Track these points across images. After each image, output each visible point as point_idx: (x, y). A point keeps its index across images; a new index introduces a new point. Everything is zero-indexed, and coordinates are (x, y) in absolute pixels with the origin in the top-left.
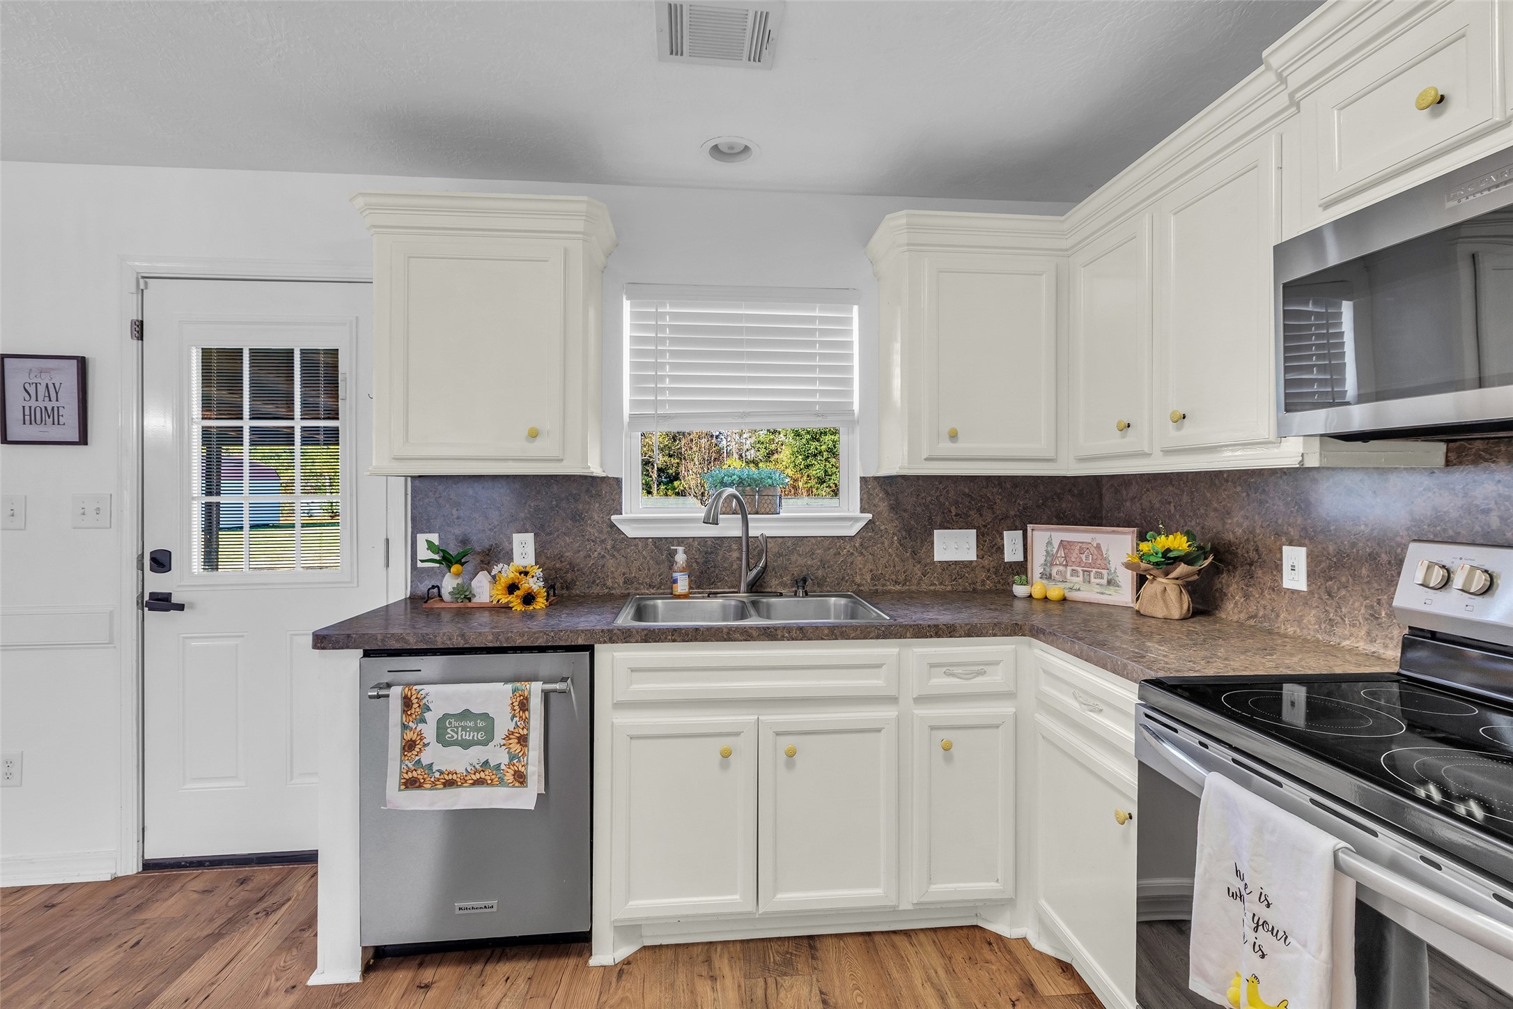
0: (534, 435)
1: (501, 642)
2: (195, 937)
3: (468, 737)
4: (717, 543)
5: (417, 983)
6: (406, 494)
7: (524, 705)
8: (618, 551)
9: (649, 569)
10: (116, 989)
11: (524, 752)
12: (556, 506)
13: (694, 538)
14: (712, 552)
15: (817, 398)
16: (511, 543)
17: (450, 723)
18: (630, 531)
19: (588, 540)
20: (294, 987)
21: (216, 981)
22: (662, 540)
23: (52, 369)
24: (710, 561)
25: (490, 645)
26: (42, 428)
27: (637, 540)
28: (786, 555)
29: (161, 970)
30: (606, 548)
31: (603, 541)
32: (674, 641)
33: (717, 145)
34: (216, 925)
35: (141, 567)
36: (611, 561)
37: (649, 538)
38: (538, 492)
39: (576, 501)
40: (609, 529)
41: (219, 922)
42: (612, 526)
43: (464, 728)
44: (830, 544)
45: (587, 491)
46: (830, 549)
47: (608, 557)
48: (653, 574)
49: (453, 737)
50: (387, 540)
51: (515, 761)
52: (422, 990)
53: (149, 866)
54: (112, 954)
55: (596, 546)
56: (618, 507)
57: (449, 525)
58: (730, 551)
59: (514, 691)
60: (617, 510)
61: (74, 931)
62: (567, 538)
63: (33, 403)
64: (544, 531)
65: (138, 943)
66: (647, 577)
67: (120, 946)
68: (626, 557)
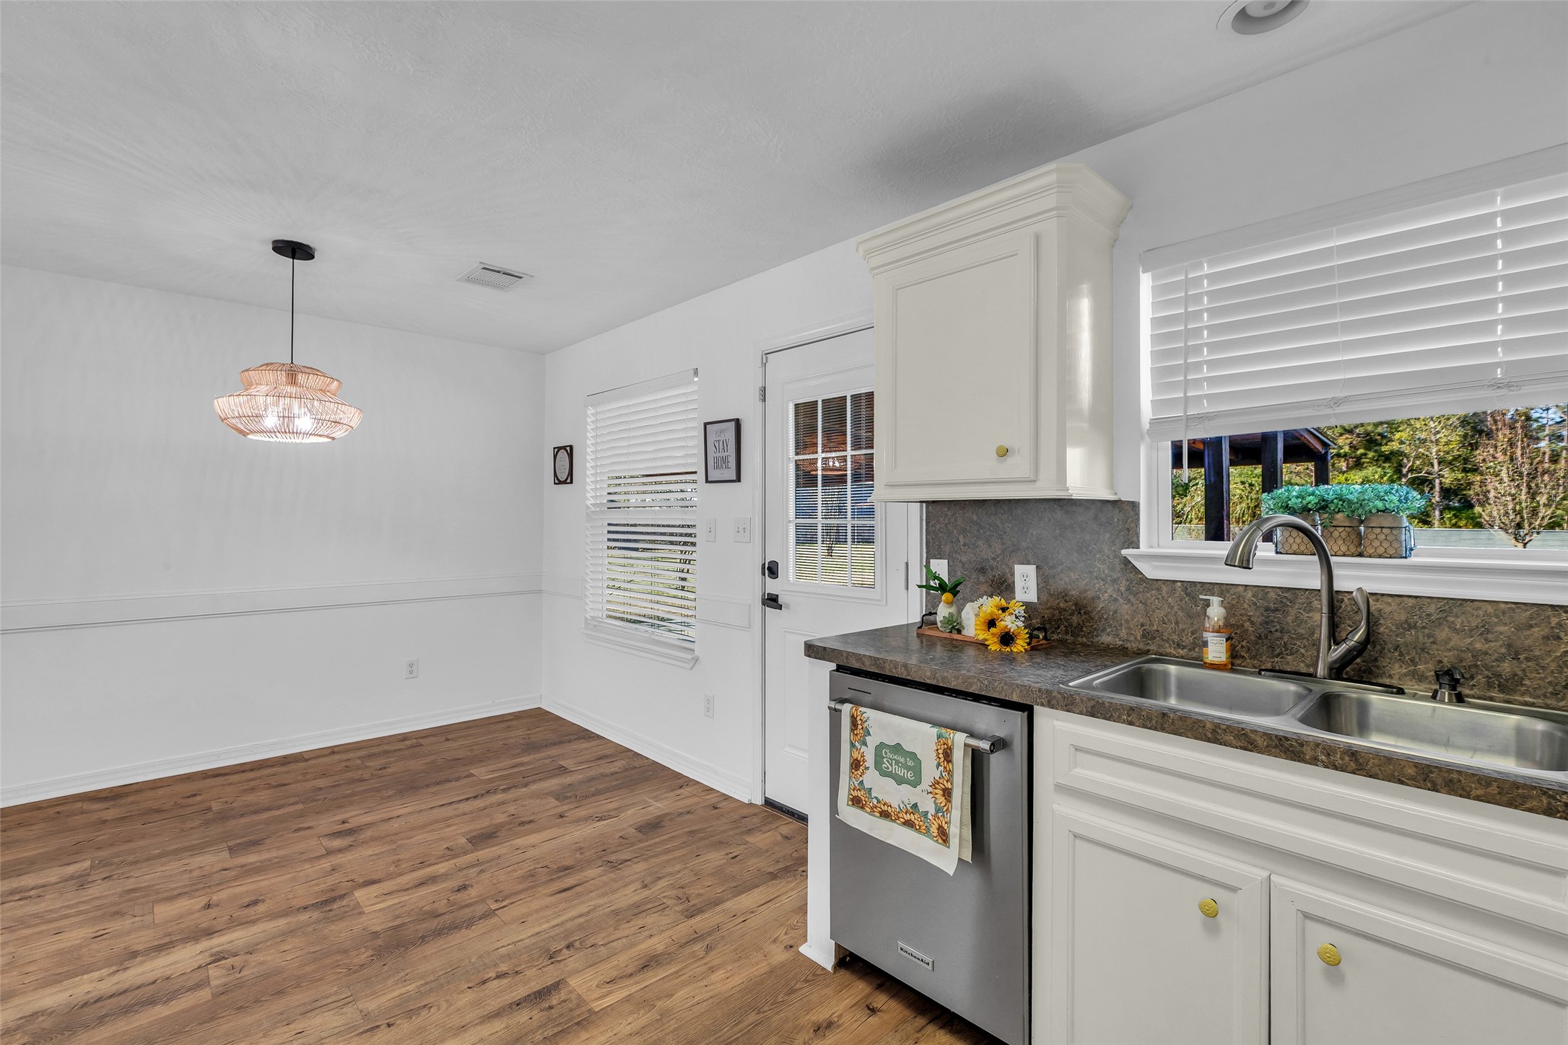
0: (1003, 453)
1: (938, 680)
2: (763, 870)
3: (901, 772)
4: (1285, 597)
5: (868, 1002)
6: (921, 520)
7: (947, 755)
8: (1135, 594)
9: (1177, 623)
10: (710, 884)
11: (948, 808)
12: (1060, 536)
13: (1246, 586)
14: (1276, 610)
15: (1501, 355)
16: (1013, 575)
17: (886, 753)
18: (1150, 571)
19: (1097, 578)
20: (791, 947)
21: (756, 911)
22: (1195, 586)
23: (725, 430)
24: (1273, 621)
25: (928, 681)
26: (722, 471)
27: (1160, 583)
28: (1424, 628)
29: (735, 885)
30: (1119, 589)
31: (1114, 581)
32: (1131, 723)
33: (1244, 9)
34: (778, 867)
35: (764, 574)
36: (1125, 606)
37: (1177, 581)
39: (1083, 530)
40: (1122, 566)
41: (781, 865)
42: (1126, 562)
43: (897, 762)
44: (1531, 618)
46: (1531, 626)
47: (1121, 601)
48: (1183, 630)
49: (888, 768)
50: (907, 564)
51: (940, 815)
52: (868, 1011)
53: (769, 803)
54: (721, 857)
55: (1107, 586)
56: (1135, 539)
57: (956, 552)
58: (1310, 611)
59: (939, 736)
60: (1132, 543)
61: (715, 831)
62: (1072, 574)
63: (718, 455)
64: (1048, 563)
65: (736, 857)
66: (1174, 632)
67: (727, 854)
68: (1145, 604)
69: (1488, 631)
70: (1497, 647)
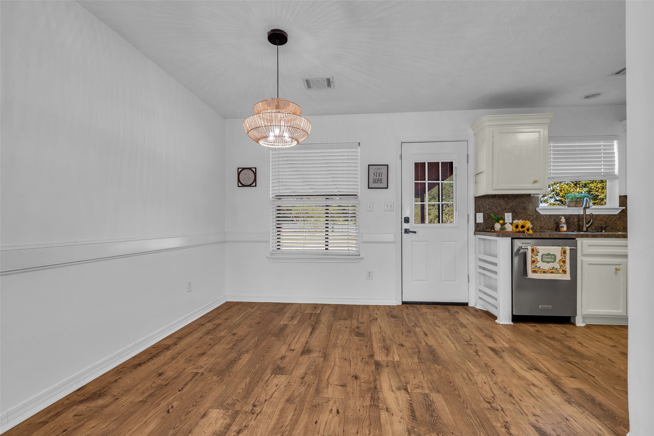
0: (536, 182)
3: (549, 260)
7: (565, 252)
8: (538, 218)
9: (548, 224)
11: (565, 265)
12: (518, 205)
13: (569, 215)
14: (568, 219)
15: (602, 171)
16: (504, 216)
17: (544, 256)
18: (542, 213)
19: (528, 215)
22: (552, 216)
23: (381, 168)
26: (377, 184)
27: (544, 215)
30: (534, 218)
31: (533, 216)
35: (402, 222)
36: (536, 222)
37: (548, 215)
38: (513, 201)
39: (524, 203)
40: (535, 212)
42: (536, 211)
43: (548, 258)
44: (608, 217)
45: (528, 200)
47: (535, 220)
48: (549, 226)
49: (545, 260)
50: (468, 215)
51: (562, 267)
52: (534, 327)
53: (404, 303)
55: (531, 217)
57: (485, 211)
59: (561, 249)
60: (537, 206)
62: (522, 214)
63: (375, 178)
64: (514, 212)
66: (547, 226)
68: (540, 221)
69: (602, 220)
70: (603, 223)
